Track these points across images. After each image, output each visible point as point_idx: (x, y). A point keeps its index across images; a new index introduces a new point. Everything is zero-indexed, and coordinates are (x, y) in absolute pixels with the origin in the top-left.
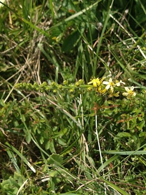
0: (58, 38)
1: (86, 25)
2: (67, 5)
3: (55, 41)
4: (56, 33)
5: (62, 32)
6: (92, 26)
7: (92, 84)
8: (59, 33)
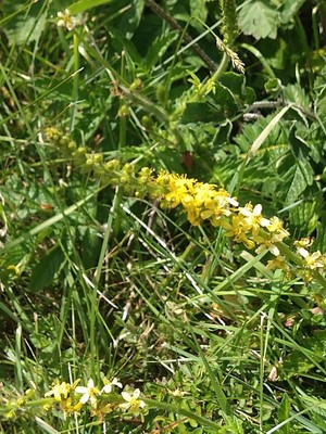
0: (19, 265)
1: (77, 232)
2: (36, 195)
3: (13, 272)
4: (14, 256)
5: (28, 252)
6: (91, 230)
7: (53, 396)
8: (23, 255)
